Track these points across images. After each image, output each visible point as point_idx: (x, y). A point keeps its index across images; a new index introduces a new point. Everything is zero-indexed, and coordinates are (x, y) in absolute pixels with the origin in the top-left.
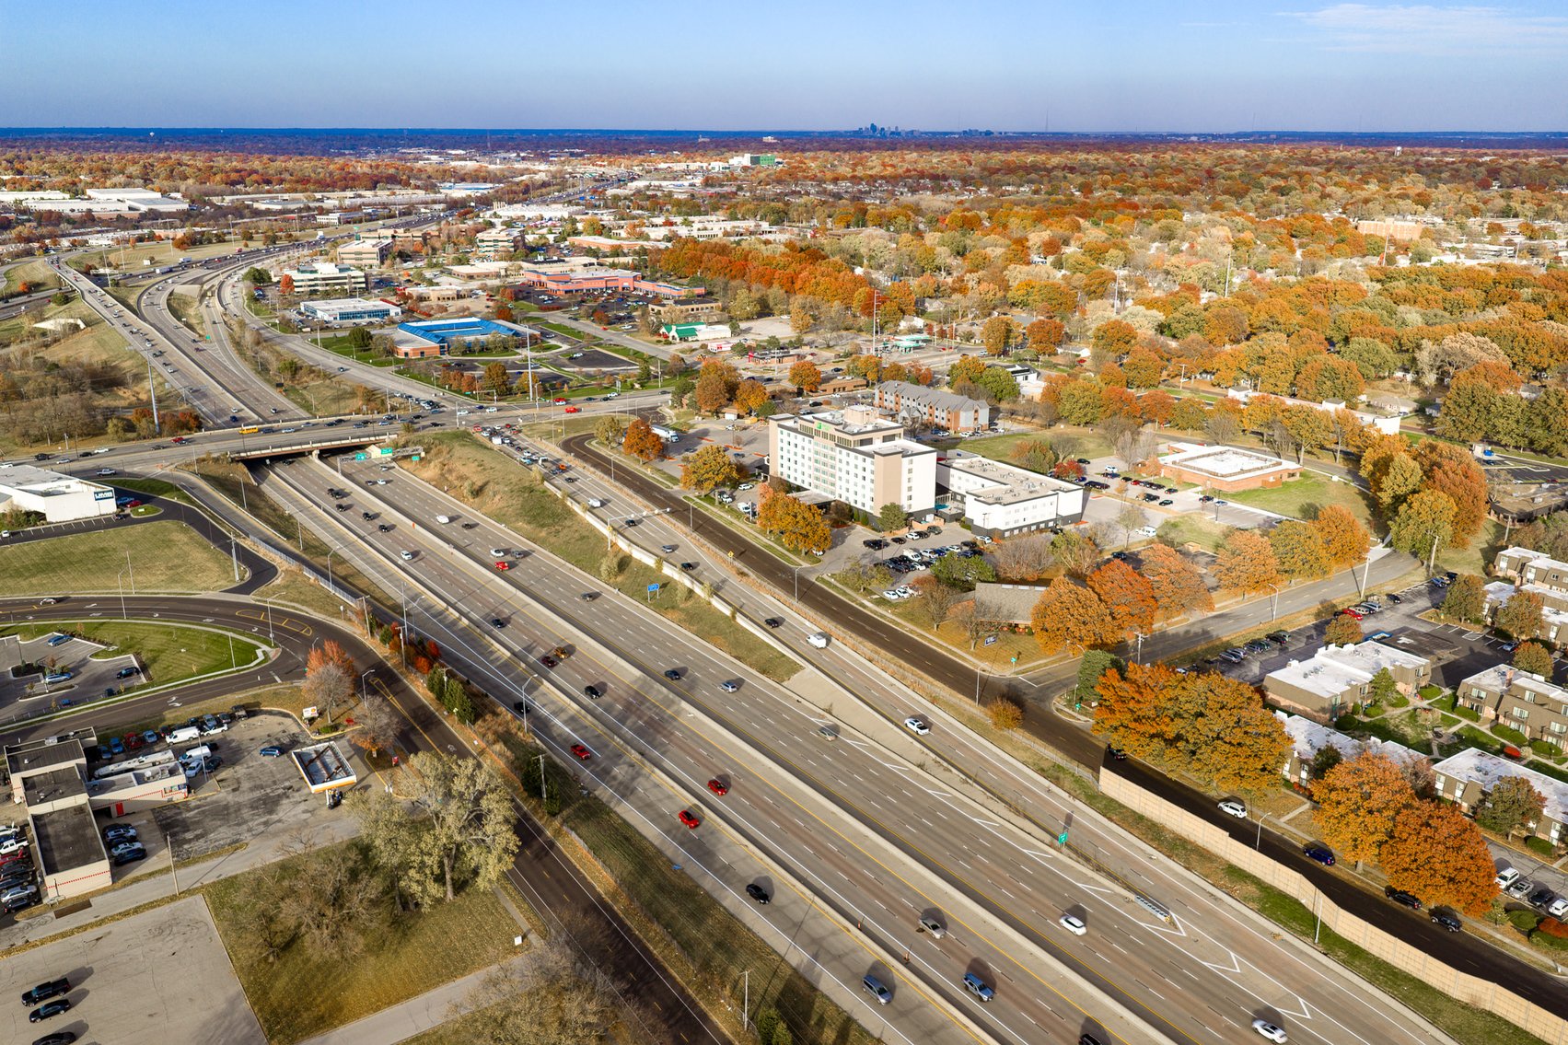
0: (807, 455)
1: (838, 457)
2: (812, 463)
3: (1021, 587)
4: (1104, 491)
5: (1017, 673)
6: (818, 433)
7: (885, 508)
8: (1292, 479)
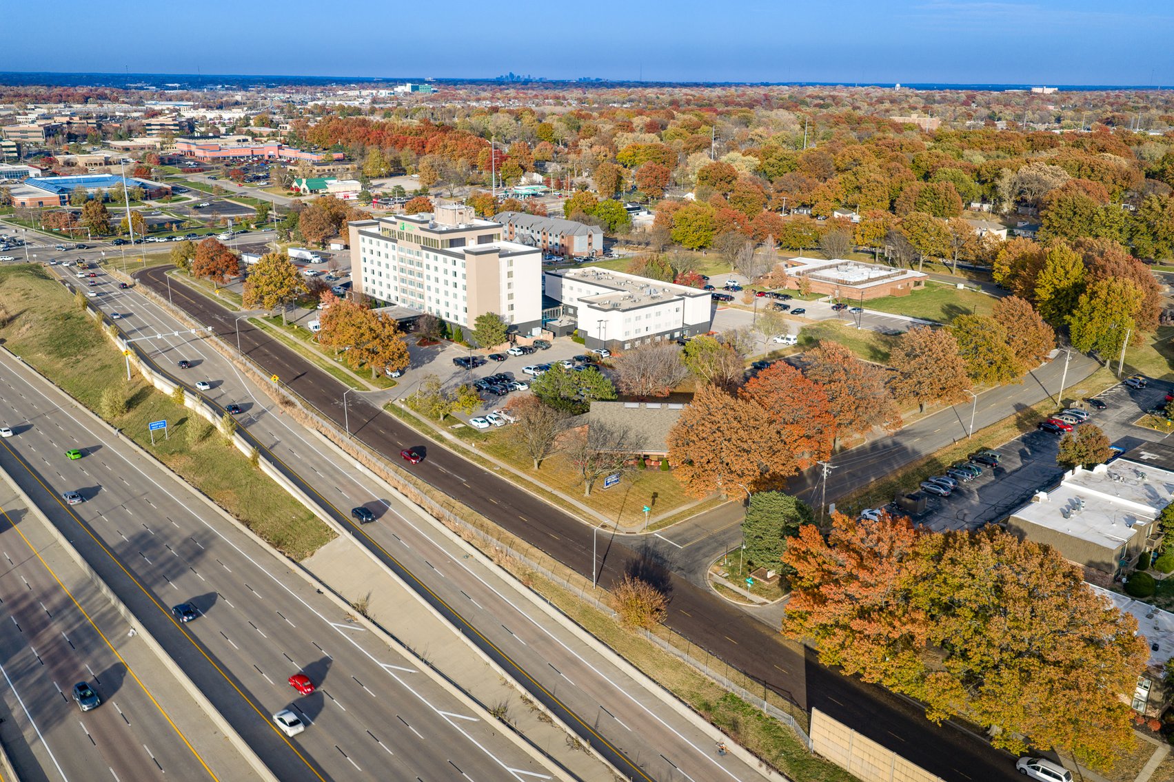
0: (392, 263)
1: (425, 262)
2: (397, 273)
3: (650, 405)
4: (729, 303)
5: (651, 527)
6: (401, 236)
7: (480, 319)
8: (917, 288)
